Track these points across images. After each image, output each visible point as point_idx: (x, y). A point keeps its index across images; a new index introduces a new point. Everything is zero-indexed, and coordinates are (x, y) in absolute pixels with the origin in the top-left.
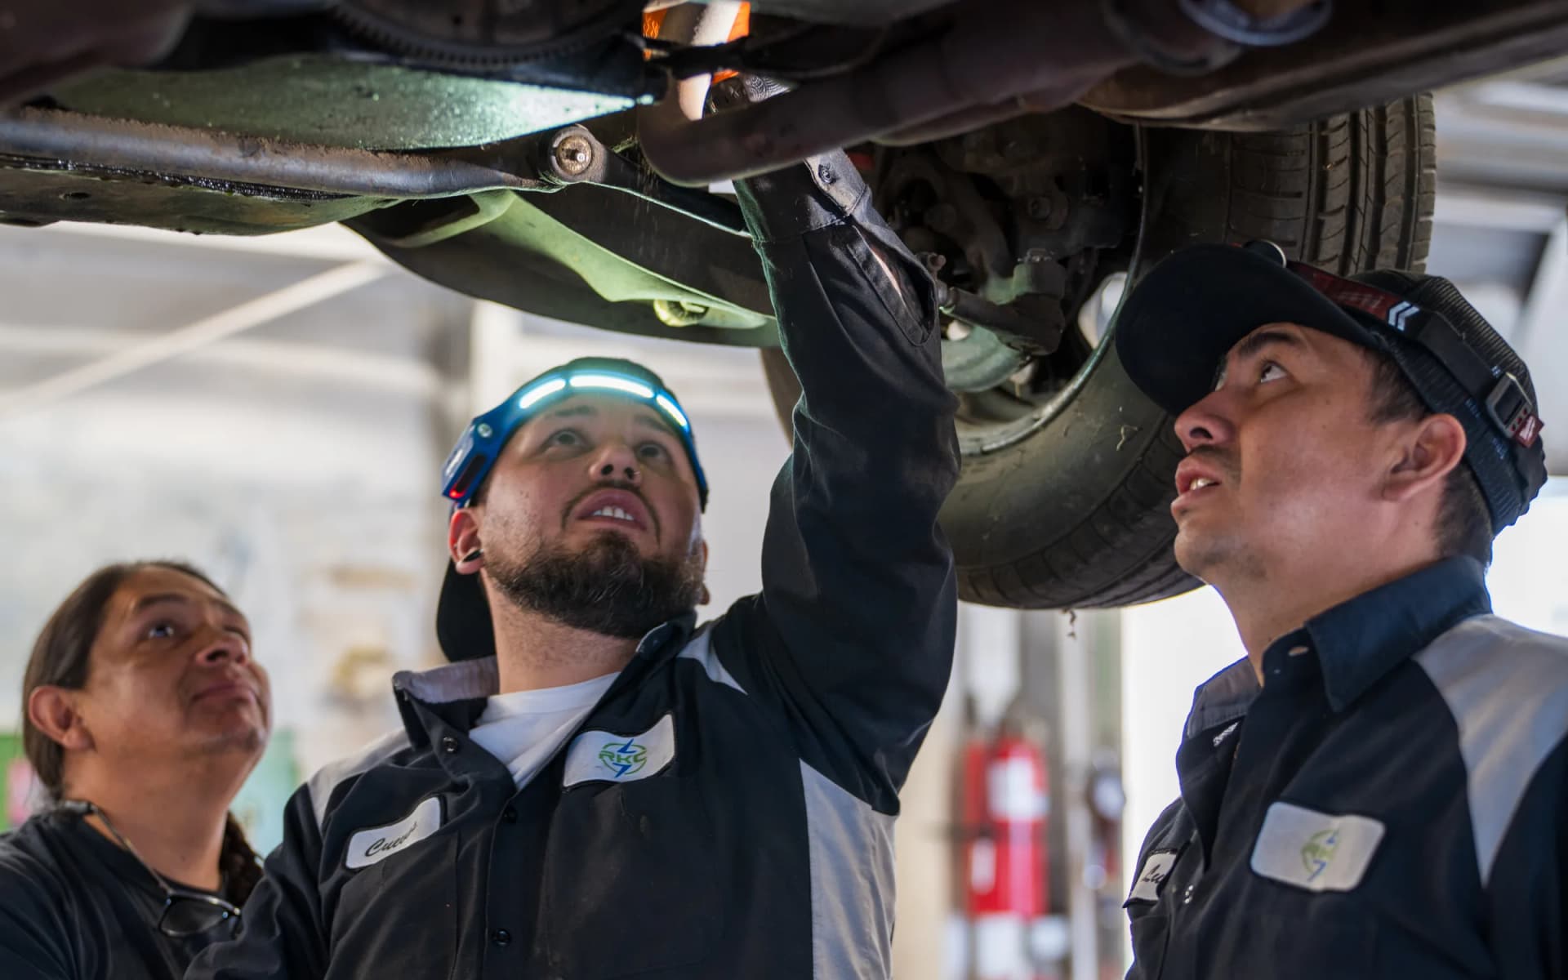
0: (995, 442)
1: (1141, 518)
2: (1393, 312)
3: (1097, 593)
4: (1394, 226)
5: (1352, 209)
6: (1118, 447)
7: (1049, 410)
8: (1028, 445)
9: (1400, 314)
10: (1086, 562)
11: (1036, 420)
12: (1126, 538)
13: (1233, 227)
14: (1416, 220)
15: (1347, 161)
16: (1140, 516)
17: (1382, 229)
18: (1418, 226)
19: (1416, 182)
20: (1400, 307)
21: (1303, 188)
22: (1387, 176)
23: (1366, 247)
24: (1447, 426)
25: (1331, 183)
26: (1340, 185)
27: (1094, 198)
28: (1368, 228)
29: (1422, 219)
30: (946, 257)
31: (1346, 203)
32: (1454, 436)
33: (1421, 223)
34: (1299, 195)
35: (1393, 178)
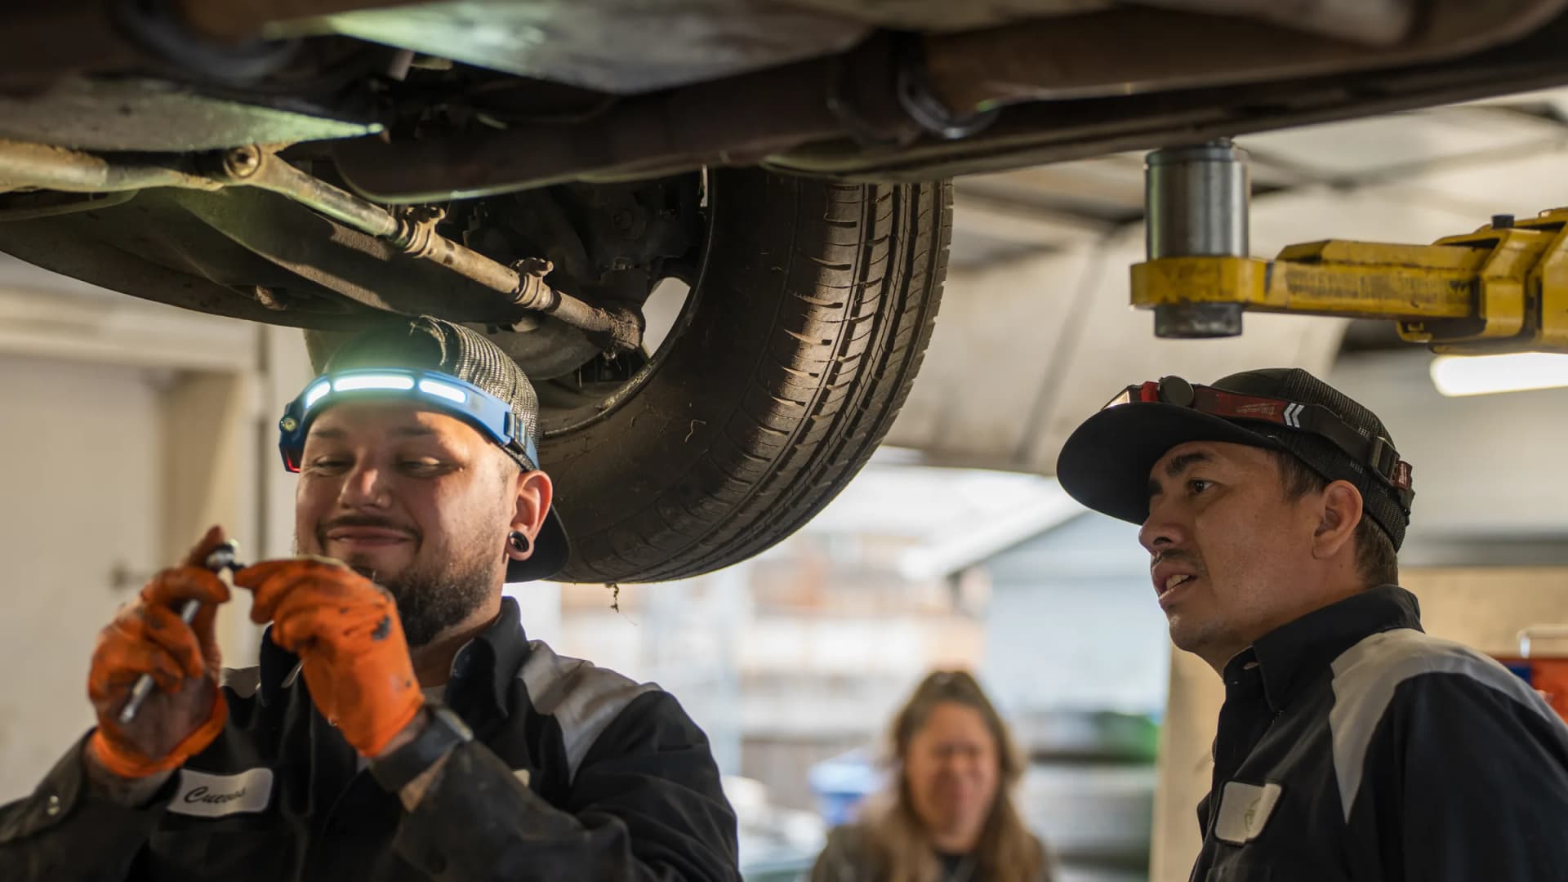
0: (559, 429)
1: (702, 503)
2: (1287, 414)
3: (647, 570)
4: (924, 254)
5: (893, 239)
6: (686, 440)
7: (611, 401)
8: (591, 432)
9: (1292, 414)
10: (646, 542)
11: (601, 410)
12: (686, 521)
13: (799, 249)
14: (940, 249)
15: (890, 197)
16: (701, 501)
17: (915, 256)
18: (941, 254)
19: (941, 216)
20: (1290, 409)
21: (857, 219)
22: (920, 211)
23: (903, 272)
24: (1343, 489)
25: (879, 216)
26: (885, 218)
27: (668, 212)
28: (905, 255)
29: (943, 249)
30: (554, 264)
31: (889, 233)
32: (1351, 494)
33: (943, 252)
34: (853, 225)
35: (924, 212)
